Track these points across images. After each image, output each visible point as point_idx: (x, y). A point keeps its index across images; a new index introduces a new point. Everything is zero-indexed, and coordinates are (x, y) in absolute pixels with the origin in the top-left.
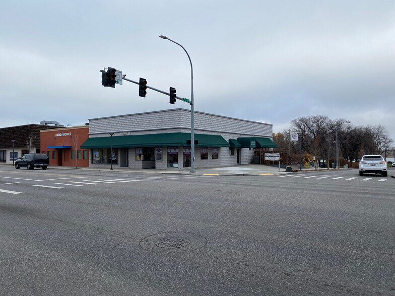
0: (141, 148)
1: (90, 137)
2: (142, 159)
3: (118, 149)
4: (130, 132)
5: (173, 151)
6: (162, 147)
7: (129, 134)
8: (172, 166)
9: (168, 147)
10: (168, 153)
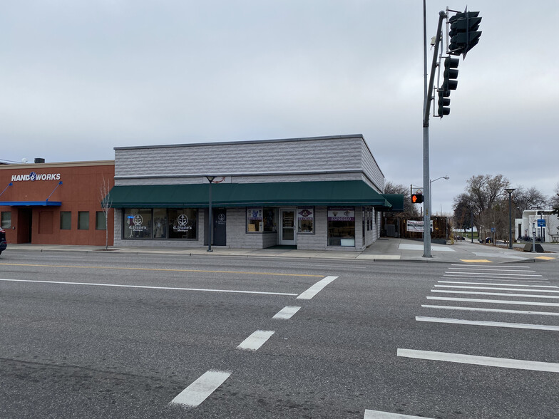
0: (260, 207)
1: (117, 183)
2: (261, 229)
3: (197, 209)
4: (232, 176)
5: (341, 215)
6: (314, 207)
7: (228, 181)
8: (339, 244)
9: (329, 208)
10: (329, 219)
